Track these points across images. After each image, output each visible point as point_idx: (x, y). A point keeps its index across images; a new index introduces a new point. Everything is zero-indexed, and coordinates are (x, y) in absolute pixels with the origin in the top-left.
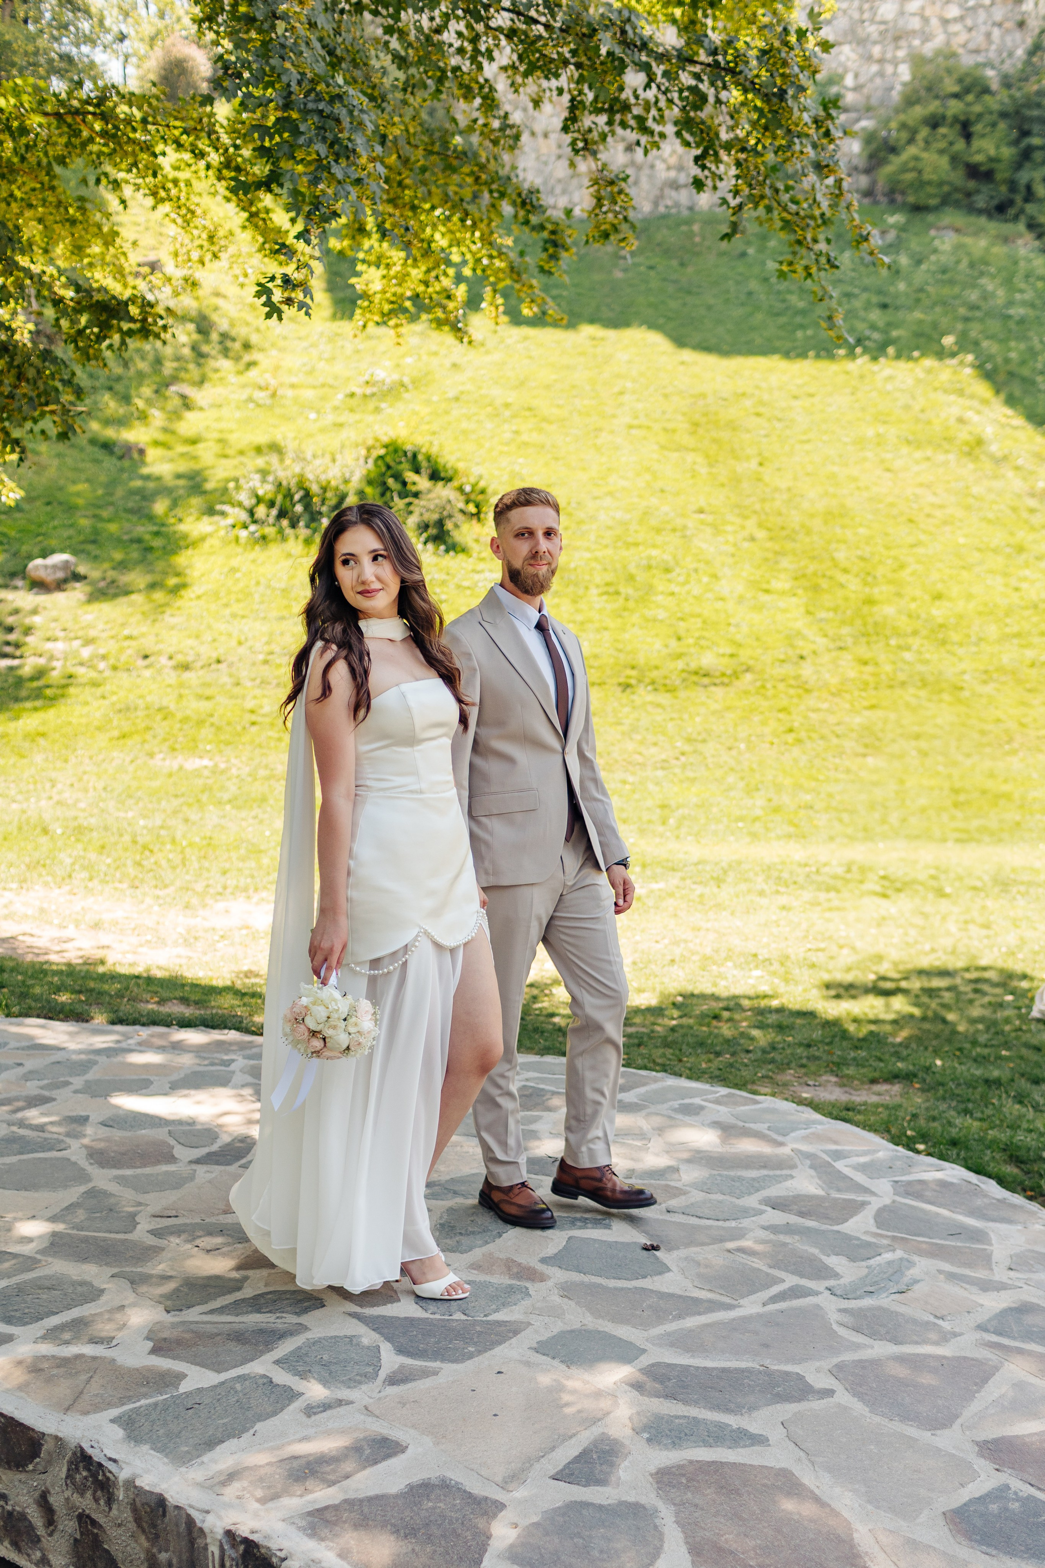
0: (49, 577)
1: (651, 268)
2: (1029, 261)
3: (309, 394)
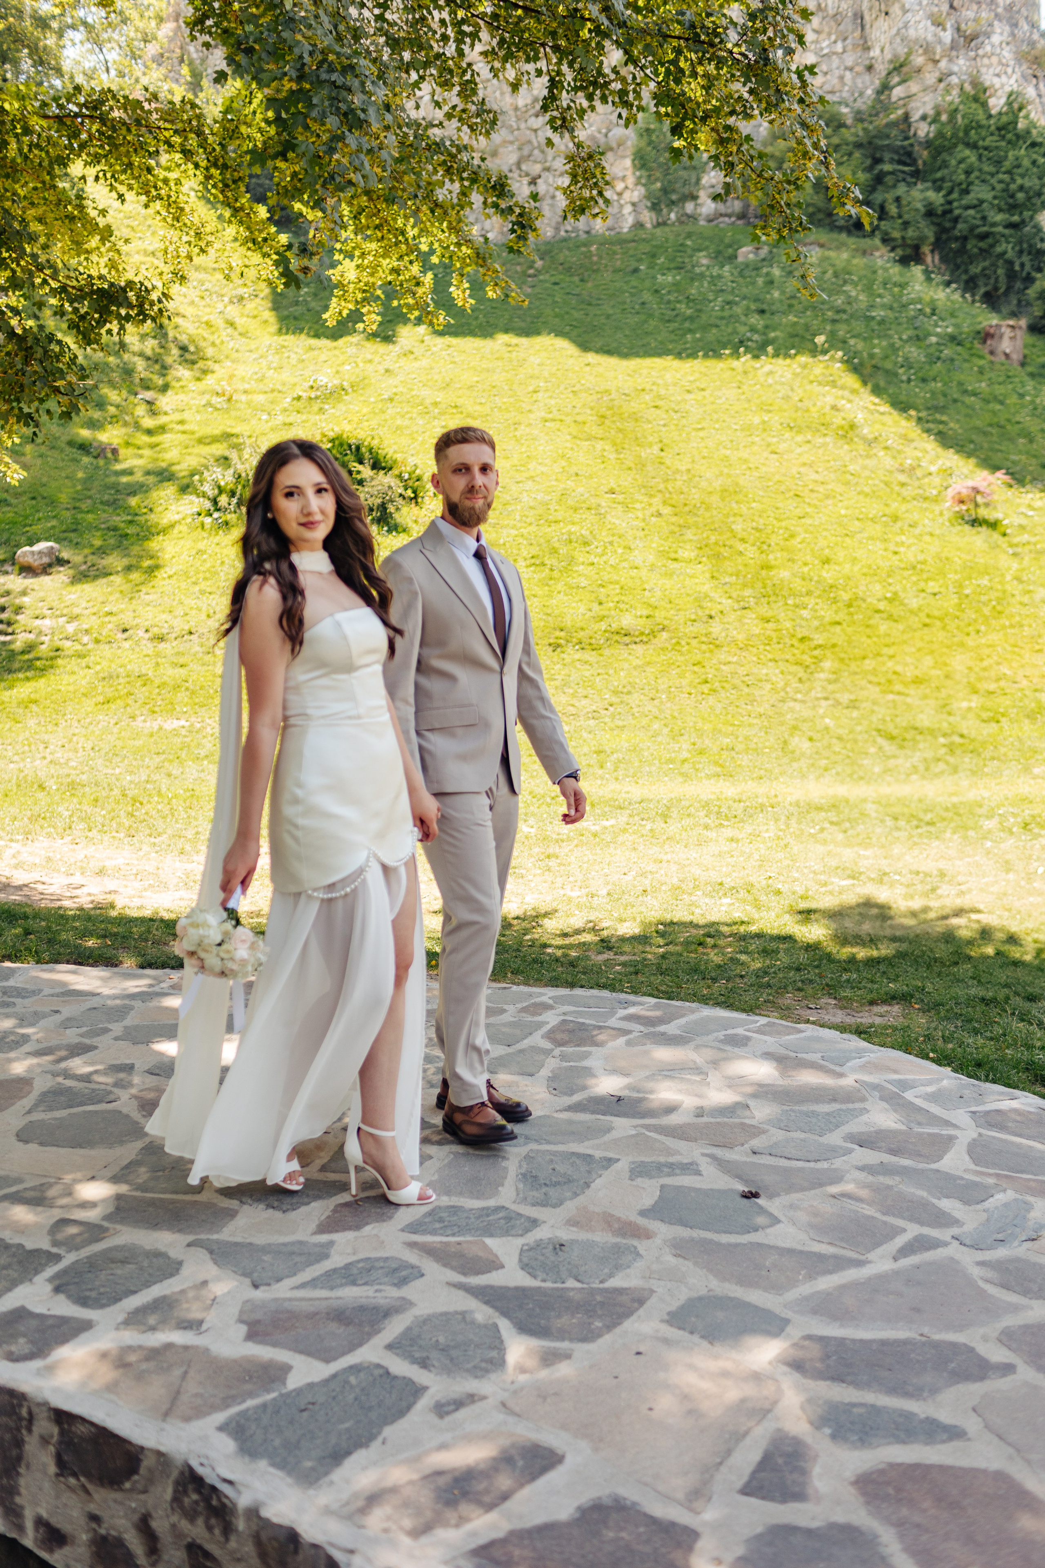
0: (35, 562)
1: (556, 284)
2: (886, 270)
3: (261, 398)
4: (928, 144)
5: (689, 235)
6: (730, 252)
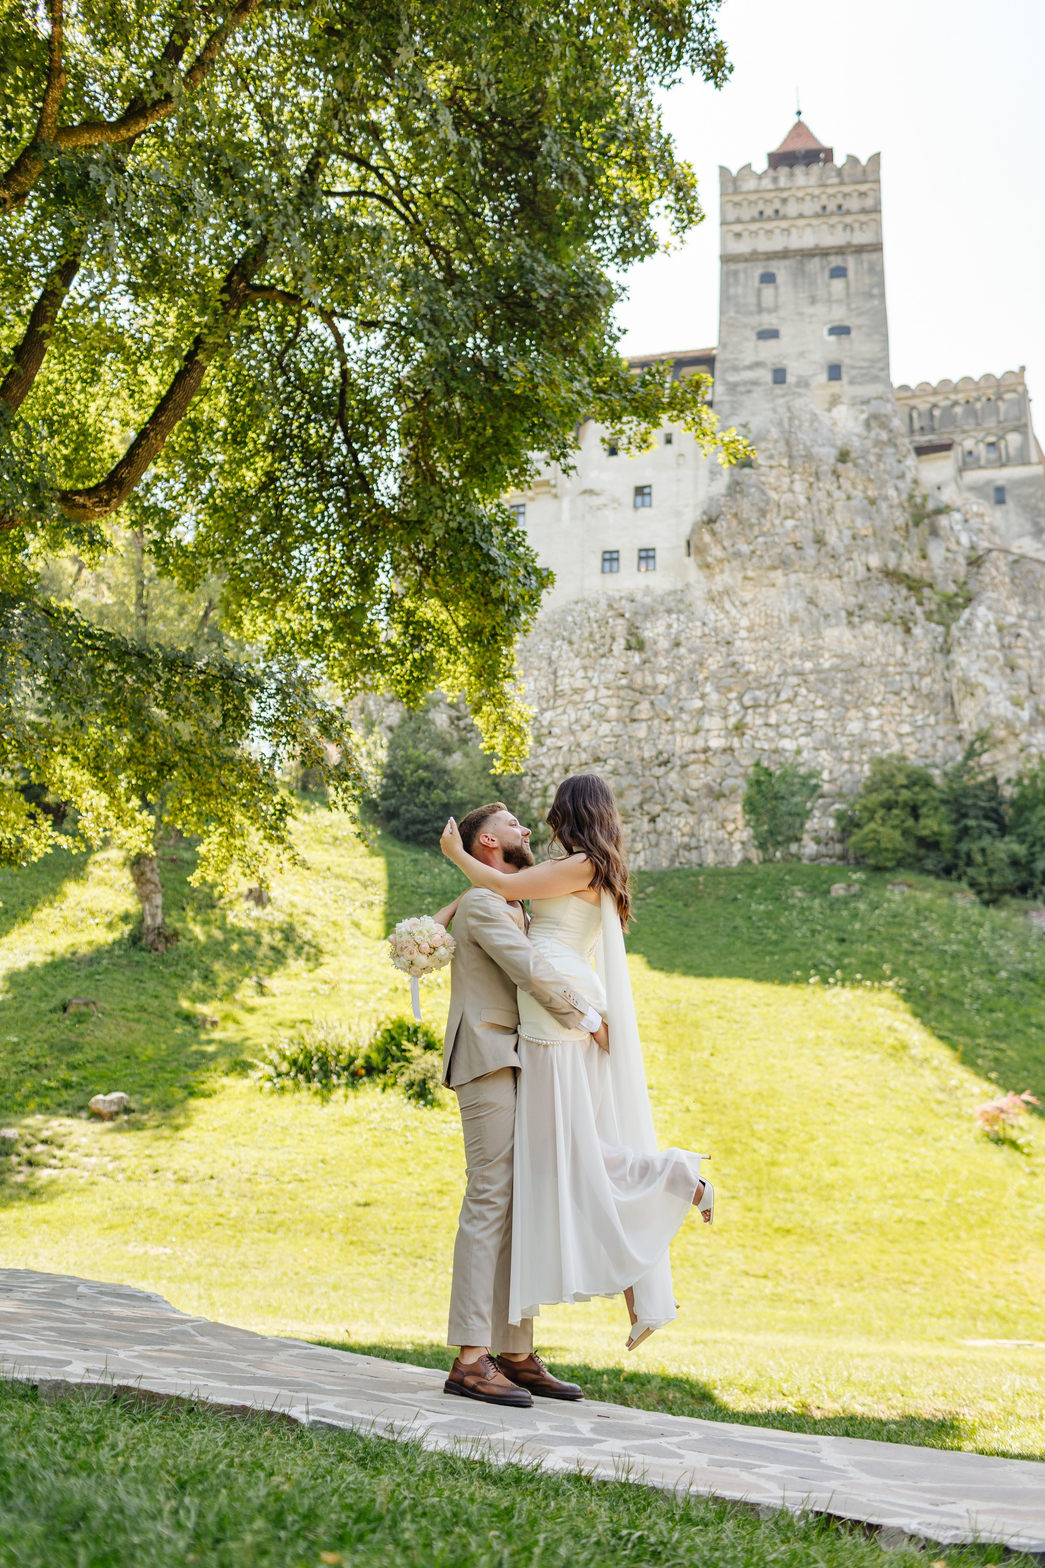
0: (104, 1109)
2: (966, 910)
4: (1013, 803)
5: (790, 871)
6: (825, 886)
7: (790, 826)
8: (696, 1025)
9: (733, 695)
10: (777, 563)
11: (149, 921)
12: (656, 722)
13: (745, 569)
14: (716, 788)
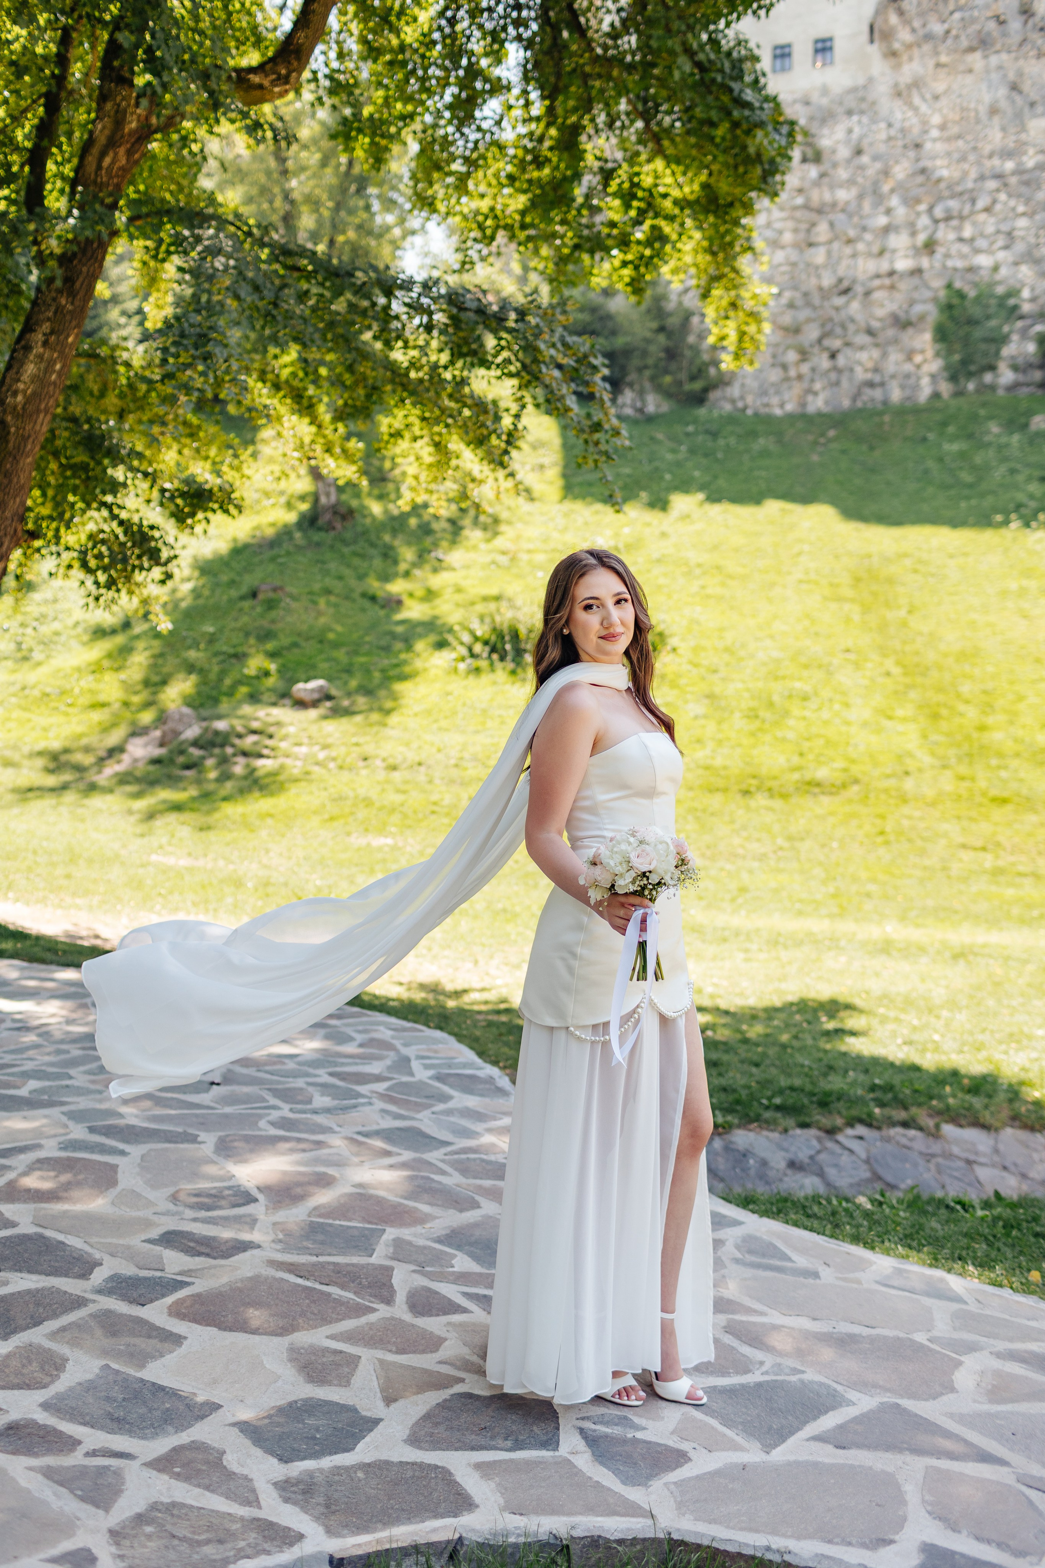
0: (307, 697)
1: (844, 452)
6: (1023, 420)
7: (986, 354)
8: (890, 581)
9: (923, 207)
10: (975, 43)
11: (323, 500)
12: (836, 245)
13: (937, 53)
14: (902, 315)
